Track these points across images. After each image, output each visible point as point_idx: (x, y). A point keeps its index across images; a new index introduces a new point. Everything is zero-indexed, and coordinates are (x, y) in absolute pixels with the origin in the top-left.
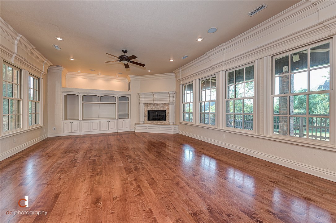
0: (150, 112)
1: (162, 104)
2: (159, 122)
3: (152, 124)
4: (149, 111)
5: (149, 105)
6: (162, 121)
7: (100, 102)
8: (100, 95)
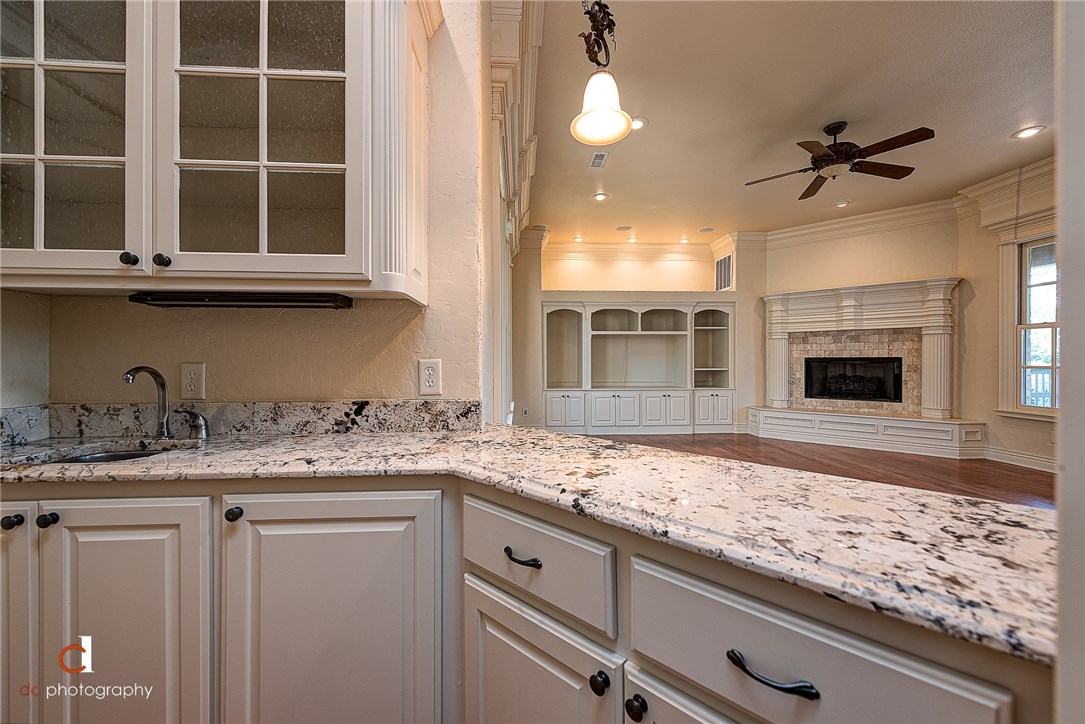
0: (814, 365)
1: (880, 332)
2: (864, 406)
3: (828, 411)
4: (809, 362)
5: (811, 339)
6: (878, 403)
7: (640, 332)
8: (640, 310)
